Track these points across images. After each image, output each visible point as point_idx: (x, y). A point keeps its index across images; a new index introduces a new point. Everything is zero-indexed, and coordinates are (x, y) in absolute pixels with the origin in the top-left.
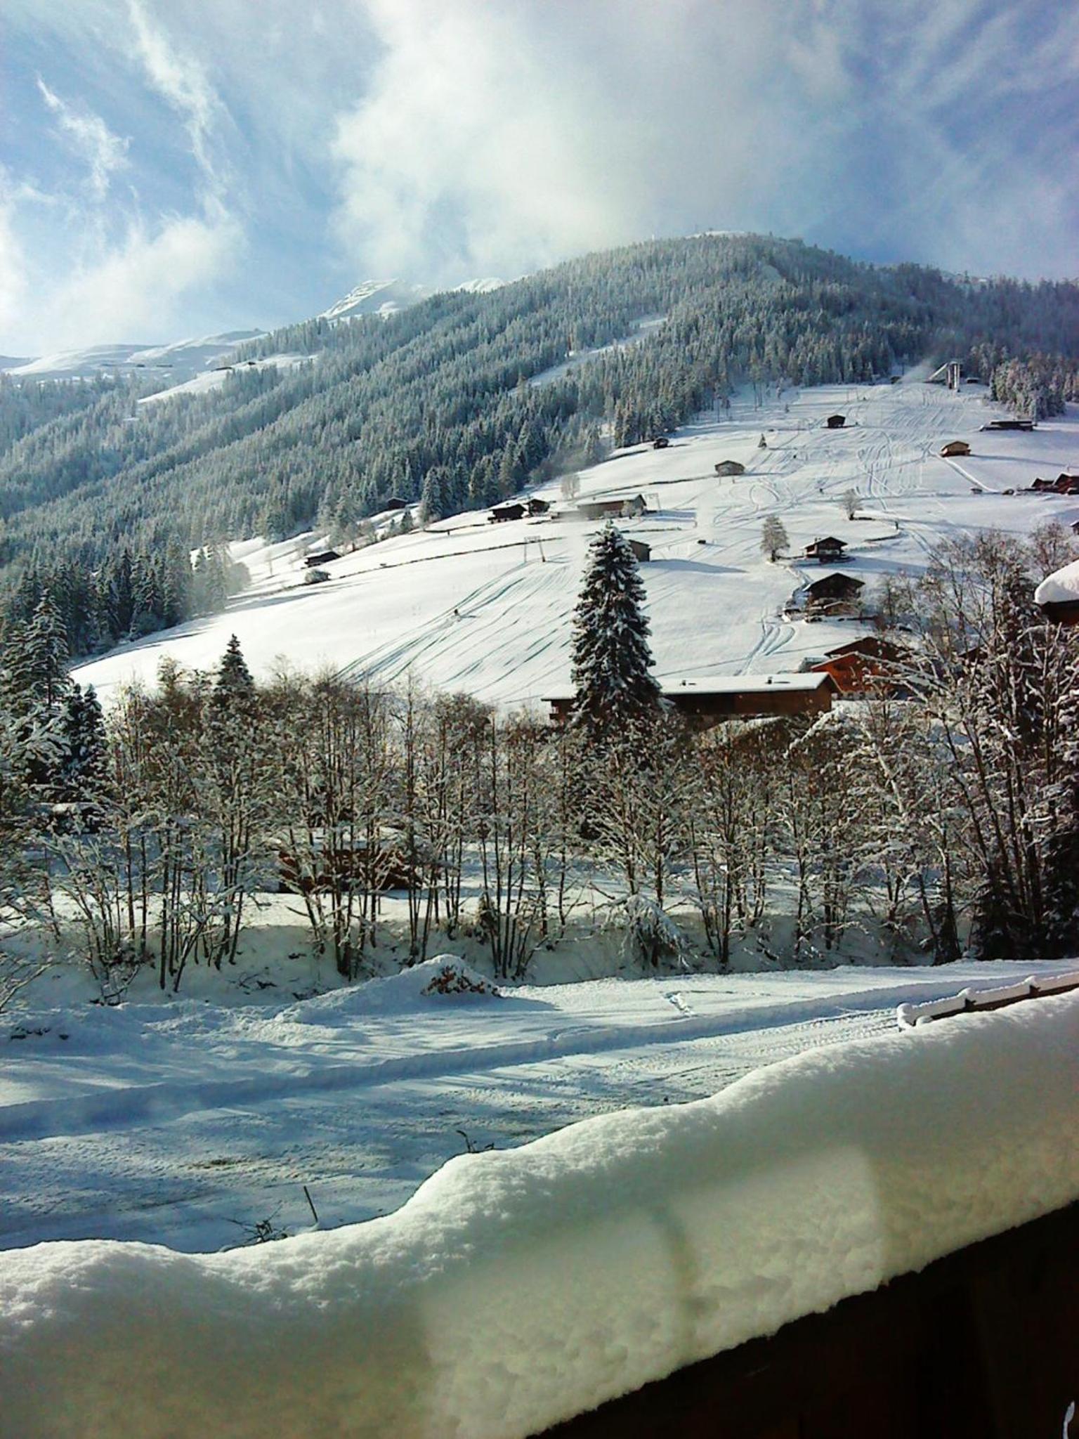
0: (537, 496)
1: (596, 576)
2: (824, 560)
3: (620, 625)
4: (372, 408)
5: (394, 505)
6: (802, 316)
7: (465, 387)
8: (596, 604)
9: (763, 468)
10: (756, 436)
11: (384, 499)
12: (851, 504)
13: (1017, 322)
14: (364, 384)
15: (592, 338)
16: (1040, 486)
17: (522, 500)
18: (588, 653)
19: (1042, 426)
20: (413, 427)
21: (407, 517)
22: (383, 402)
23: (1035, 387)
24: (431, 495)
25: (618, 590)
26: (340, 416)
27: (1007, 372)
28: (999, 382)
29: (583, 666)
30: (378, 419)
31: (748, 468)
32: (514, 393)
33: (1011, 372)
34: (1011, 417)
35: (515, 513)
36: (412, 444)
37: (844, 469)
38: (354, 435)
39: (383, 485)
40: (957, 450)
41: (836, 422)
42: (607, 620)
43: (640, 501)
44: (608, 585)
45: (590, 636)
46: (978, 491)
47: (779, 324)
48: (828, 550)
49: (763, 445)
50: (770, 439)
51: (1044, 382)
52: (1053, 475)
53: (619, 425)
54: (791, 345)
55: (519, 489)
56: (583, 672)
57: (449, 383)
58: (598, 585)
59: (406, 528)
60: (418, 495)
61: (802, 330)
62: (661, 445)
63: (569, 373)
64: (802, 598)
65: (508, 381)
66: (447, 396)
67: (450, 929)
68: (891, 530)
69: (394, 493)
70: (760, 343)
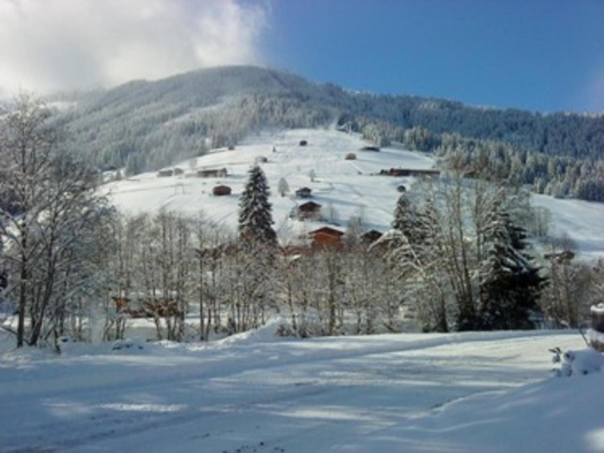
0: (179, 166)
1: (250, 185)
2: (304, 197)
3: (260, 206)
4: (102, 127)
5: (112, 168)
6: (289, 101)
7: (144, 120)
8: (250, 197)
9: (275, 160)
10: (271, 147)
11: (107, 166)
12: (312, 176)
13: (371, 109)
14: (98, 116)
15: (201, 102)
16: (383, 173)
17: (171, 168)
18: (246, 217)
19: (383, 150)
20: (121, 136)
21: (119, 174)
22: (107, 125)
23: (380, 135)
24: (130, 165)
25: (260, 191)
26: (86, 129)
27: (370, 128)
28: (366, 131)
29: (244, 223)
30: (105, 131)
31: (269, 159)
32: (167, 124)
33: (371, 128)
34: (371, 145)
35: (169, 174)
36: (121, 142)
37: (308, 161)
38: (93, 137)
39: (106, 160)
40: (351, 157)
41: (303, 143)
42: (255, 204)
43: (224, 171)
44: (255, 189)
45: (247, 211)
46: (360, 173)
47: (280, 102)
48: (305, 192)
49: (274, 150)
50: (278, 149)
51: (383, 133)
52: (388, 168)
53: (214, 139)
54: (285, 111)
55: (169, 164)
56: (243, 226)
57: (138, 118)
58: (251, 188)
59: (118, 178)
60: (123, 165)
61: (289, 106)
62: (231, 148)
63: (191, 117)
64: (296, 212)
65: (164, 118)
66: (136, 124)
67: (216, 328)
68: (328, 186)
69: (111, 163)
70: (272, 110)
